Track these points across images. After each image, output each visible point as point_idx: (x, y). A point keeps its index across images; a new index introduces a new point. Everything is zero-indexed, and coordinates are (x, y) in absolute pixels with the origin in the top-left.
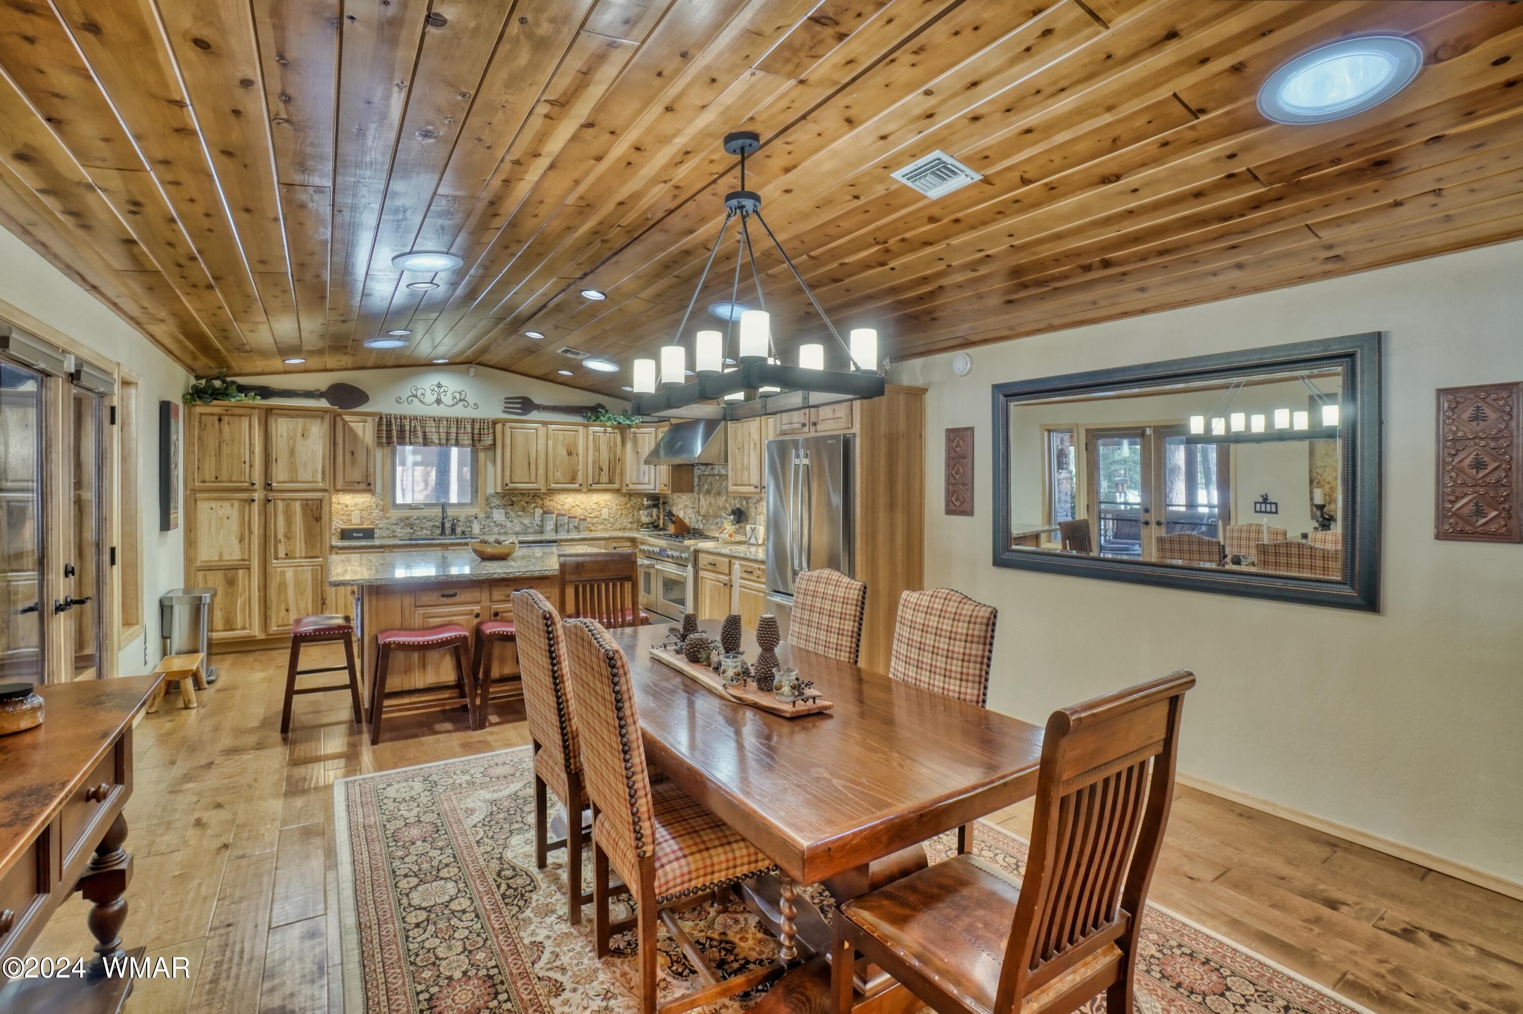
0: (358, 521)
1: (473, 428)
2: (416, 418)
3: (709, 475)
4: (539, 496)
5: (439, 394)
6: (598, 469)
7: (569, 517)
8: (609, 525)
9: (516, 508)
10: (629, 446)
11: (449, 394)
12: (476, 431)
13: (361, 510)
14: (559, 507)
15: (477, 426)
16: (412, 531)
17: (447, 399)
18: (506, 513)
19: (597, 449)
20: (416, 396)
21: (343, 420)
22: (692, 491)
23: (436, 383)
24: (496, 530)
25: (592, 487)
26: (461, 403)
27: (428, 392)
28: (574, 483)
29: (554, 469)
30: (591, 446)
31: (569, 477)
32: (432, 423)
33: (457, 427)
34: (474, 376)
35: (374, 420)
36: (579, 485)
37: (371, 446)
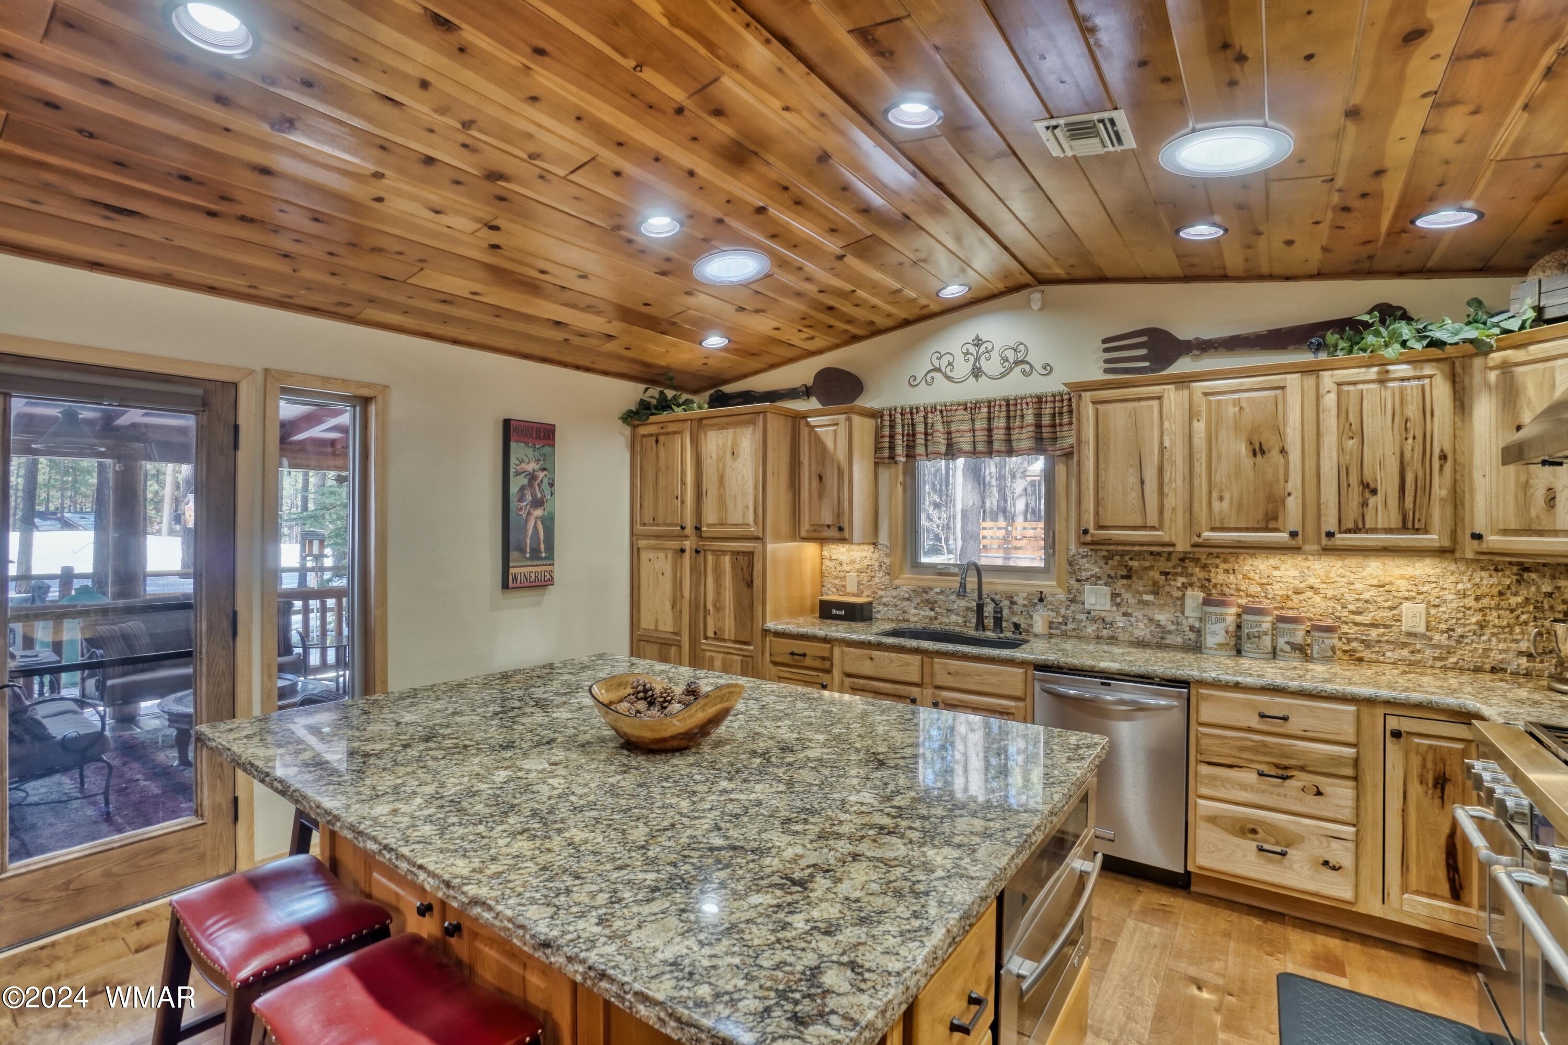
0: (855, 590)
1: (1039, 416)
2: (934, 408)
4: (1196, 560)
5: (977, 359)
7: (1281, 619)
8: (1429, 652)
9: (1139, 585)
10: (1483, 408)
11: (995, 355)
12: (1046, 421)
13: (860, 572)
14: (1254, 589)
15: (1047, 410)
16: (932, 614)
17: (992, 366)
18: (1114, 595)
19: (1353, 430)
20: (937, 370)
21: (808, 424)
23: (970, 337)
24: (1091, 629)
25: (1342, 539)
26: (1018, 369)
27: (959, 357)
28: (1277, 530)
29: (1210, 493)
30: (1331, 422)
31: (1260, 515)
32: (961, 414)
33: (1008, 417)
34: (1041, 309)
35: (849, 420)
36: (1294, 534)
37: (844, 464)
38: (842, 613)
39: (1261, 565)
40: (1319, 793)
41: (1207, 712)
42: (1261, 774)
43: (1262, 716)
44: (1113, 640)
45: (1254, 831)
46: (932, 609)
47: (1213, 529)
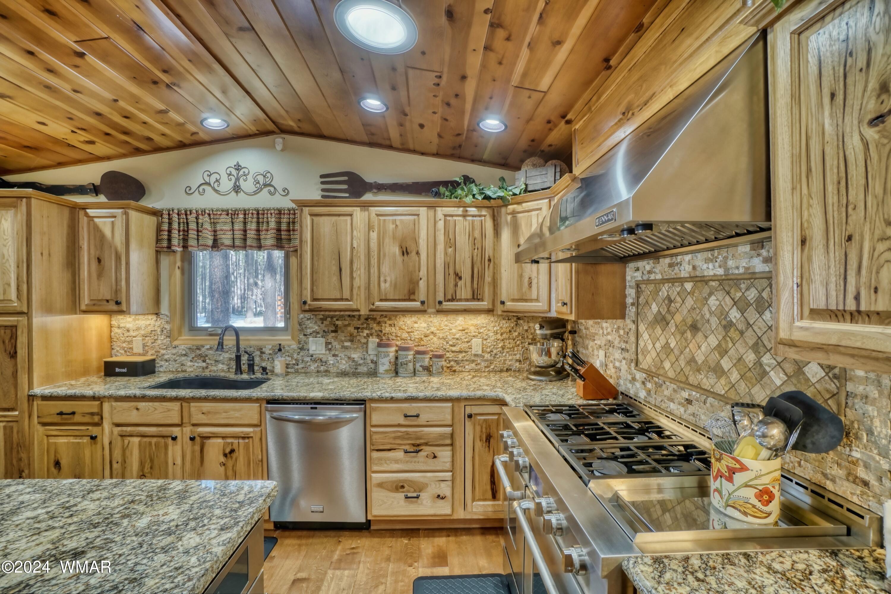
0: (141, 351)
1: (279, 223)
2: (204, 212)
3: (664, 281)
4: (374, 319)
5: (237, 179)
6: (452, 276)
7: (418, 353)
8: (483, 364)
9: (342, 336)
10: (506, 235)
11: (250, 177)
12: (284, 227)
13: (145, 336)
14: (405, 335)
15: (285, 220)
16: (204, 365)
17: (248, 185)
18: (327, 344)
19: (451, 243)
20: (209, 184)
21: (87, 215)
22: (623, 316)
23: (233, 163)
24: (313, 367)
25: (447, 305)
26: (266, 190)
27: (224, 177)
28: (414, 300)
29: (379, 277)
30: (441, 238)
31: (406, 291)
32: (224, 218)
33: (258, 223)
34: (282, 150)
36: (423, 303)
37: (121, 248)
38: (125, 370)
39: (407, 321)
40: (435, 457)
41: (376, 418)
42: (406, 452)
43: (405, 416)
44: (327, 373)
45: (403, 487)
46: (204, 361)
47: (381, 300)
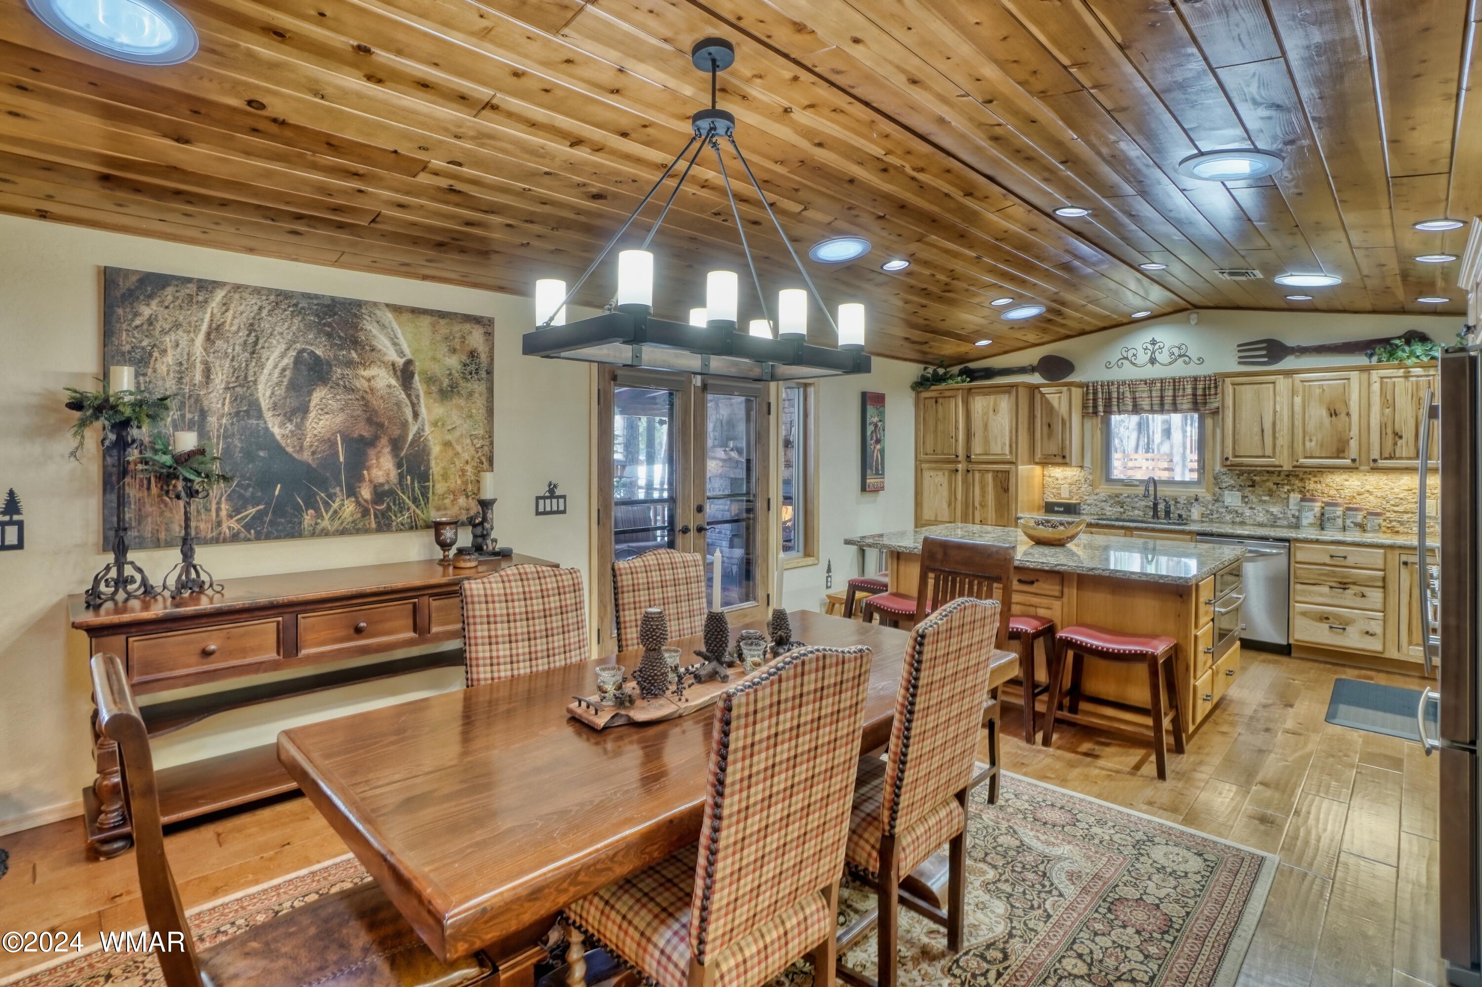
0: (1067, 496)
1: (1195, 389)
2: (1124, 383)
4: (1297, 476)
5: (1153, 352)
6: (1391, 435)
7: (1349, 509)
9: (1259, 491)
11: (1165, 350)
12: (1200, 392)
13: (1071, 484)
14: (1333, 492)
15: (1200, 386)
16: (1121, 510)
17: (1163, 357)
18: (1244, 497)
19: (1389, 403)
20: (1126, 358)
21: (1040, 392)
23: (1149, 339)
24: (1228, 518)
25: (1384, 463)
26: (1181, 360)
27: (1141, 352)
28: (1343, 458)
29: (1304, 437)
30: (1376, 398)
31: (1334, 449)
32: (1143, 387)
33: (1174, 389)
34: (1197, 324)
35: (1070, 390)
36: (1354, 461)
37: (1066, 417)
38: (1061, 509)
39: (1337, 480)
40: (1363, 596)
41: (1300, 556)
42: (1331, 587)
43: (1332, 556)
44: (1241, 523)
45: (1327, 618)
46: (1122, 507)
47: (1306, 457)
